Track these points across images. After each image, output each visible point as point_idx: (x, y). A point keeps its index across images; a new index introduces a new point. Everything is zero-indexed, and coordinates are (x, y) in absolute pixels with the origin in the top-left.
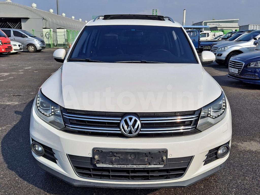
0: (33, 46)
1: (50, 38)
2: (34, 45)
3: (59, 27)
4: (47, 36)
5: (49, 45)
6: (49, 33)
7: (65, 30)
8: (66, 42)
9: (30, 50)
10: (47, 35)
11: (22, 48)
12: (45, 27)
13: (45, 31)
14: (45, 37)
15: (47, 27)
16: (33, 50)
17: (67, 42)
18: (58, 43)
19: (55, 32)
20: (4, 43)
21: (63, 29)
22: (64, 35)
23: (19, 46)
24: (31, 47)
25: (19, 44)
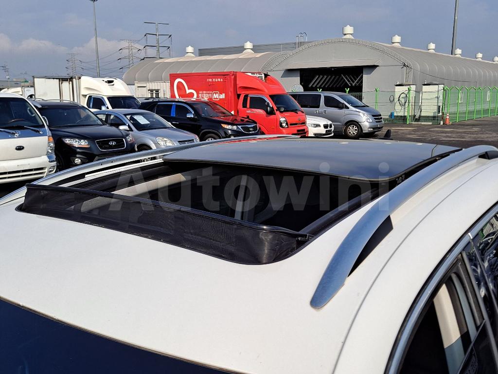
0: (355, 125)
1: (407, 104)
2: (358, 123)
3: (429, 82)
4: (403, 101)
5: (404, 118)
6: (406, 96)
7: (441, 87)
8: (439, 112)
9: (350, 133)
10: (402, 98)
11: (331, 130)
12: (400, 83)
13: (399, 90)
14: (398, 102)
15: (404, 83)
16: (356, 134)
17: (441, 111)
18: (423, 114)
19: (418, 92)
20: (291, 124)
21: (437, 86)
22: (438, 98)
23: (326, 126)
24: (353, 127)
25: (327, 123)
